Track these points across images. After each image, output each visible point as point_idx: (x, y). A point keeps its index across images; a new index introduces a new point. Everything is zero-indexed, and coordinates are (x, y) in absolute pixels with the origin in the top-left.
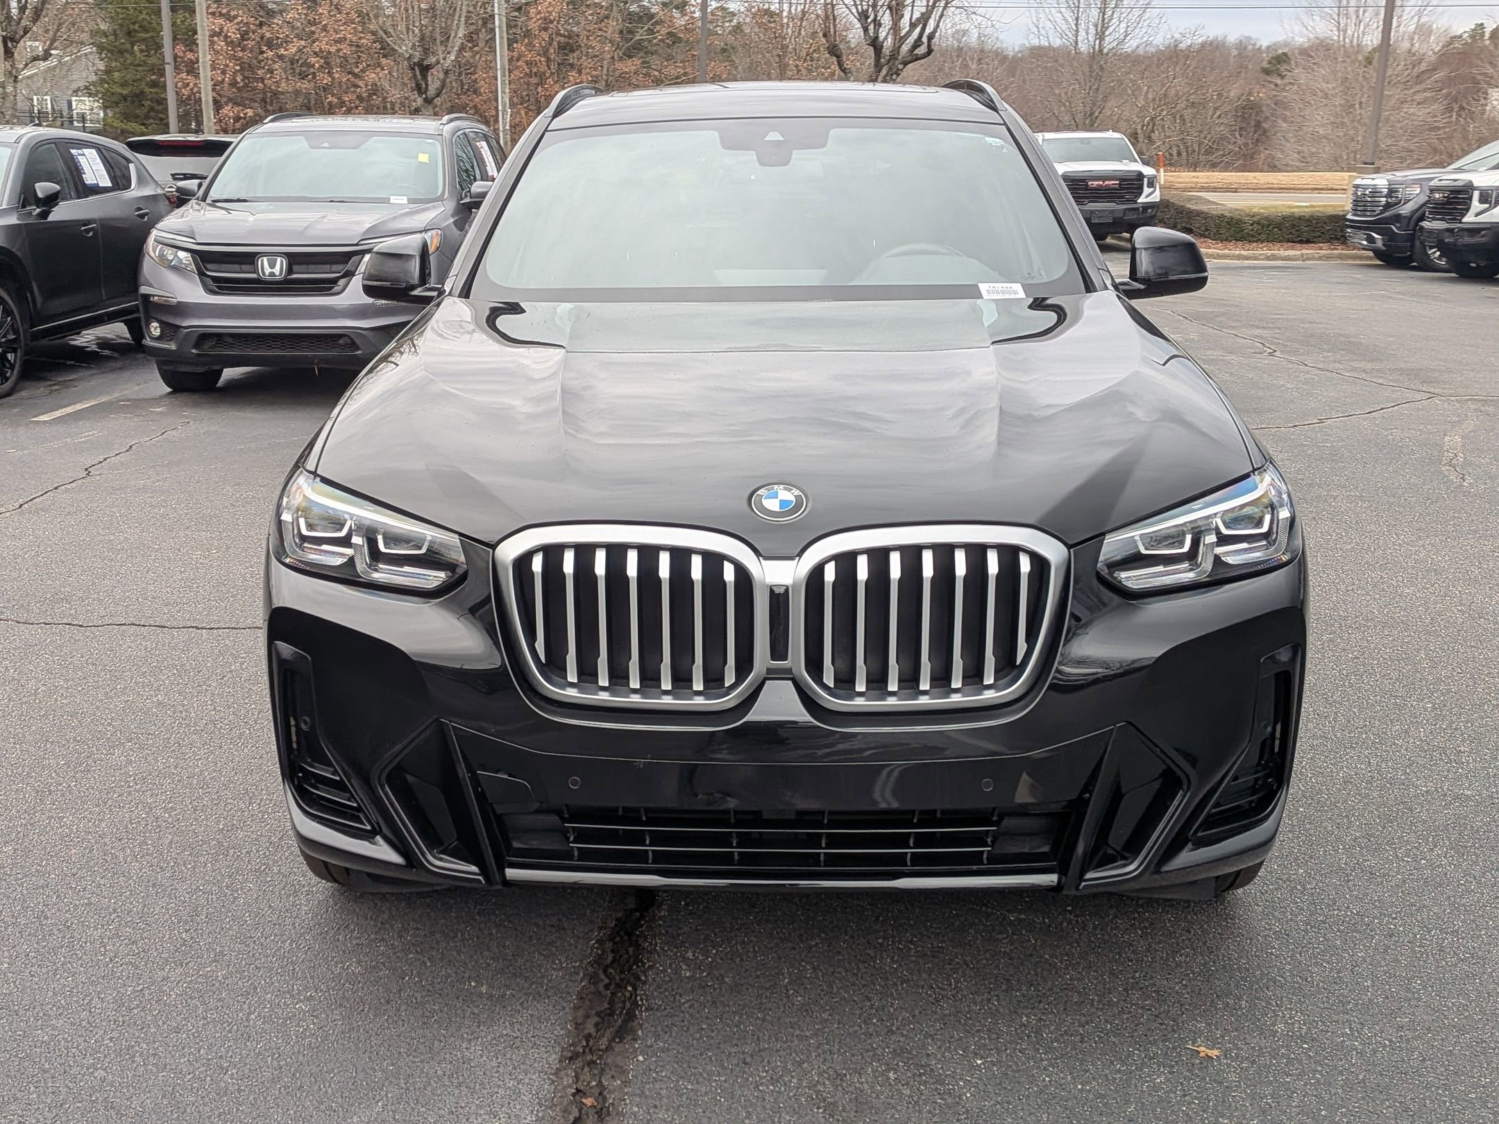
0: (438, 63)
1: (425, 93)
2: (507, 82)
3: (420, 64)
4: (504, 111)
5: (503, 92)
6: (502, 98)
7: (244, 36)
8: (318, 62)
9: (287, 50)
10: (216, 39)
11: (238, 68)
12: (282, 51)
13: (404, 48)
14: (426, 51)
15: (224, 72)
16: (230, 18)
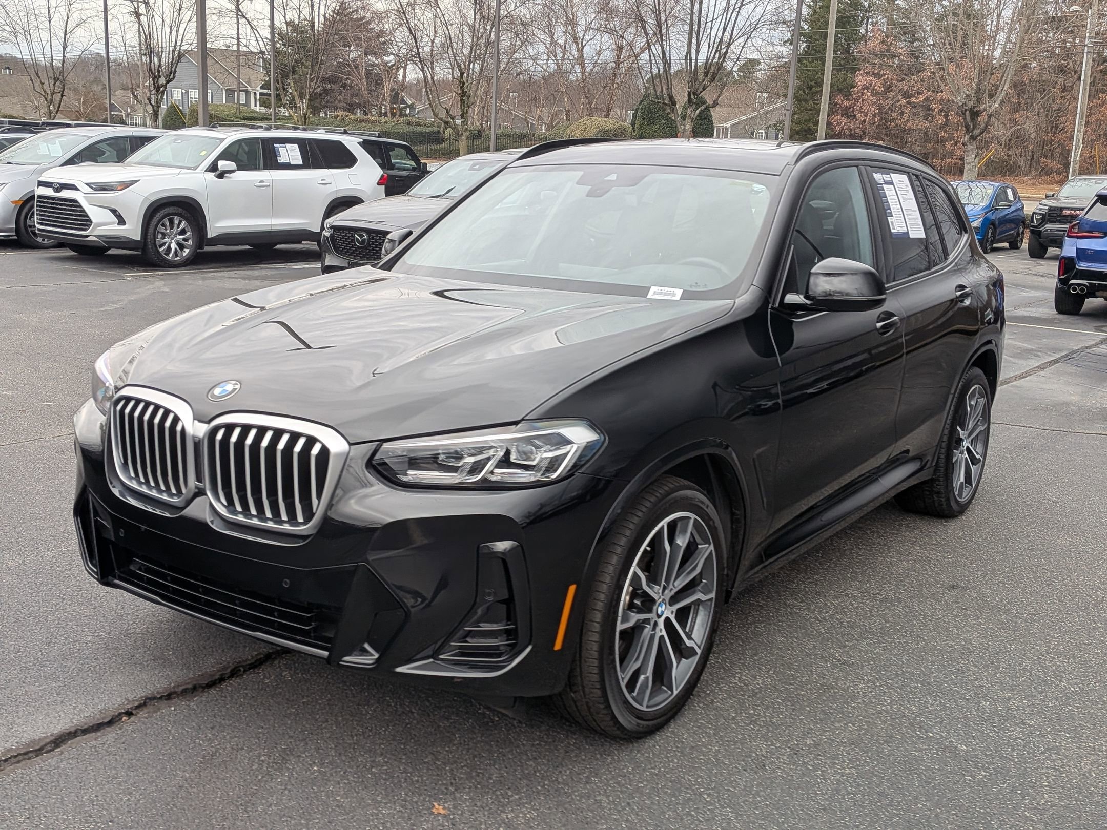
0: (985, 110)
1: (972, 132)
2: (1084, 123)
3: (971, 110)
4: (1077, 145)
5: (1079, 131)
6: (1077, 135)
7: (888, 89)
8: (937, 107)
9: (917, 98)
10: (865, 91)
11: (877, 111)
12: (914, 100)
13: (959, 98)
14: (979, 101)
15: (866, 115)
16: (878, 76)
